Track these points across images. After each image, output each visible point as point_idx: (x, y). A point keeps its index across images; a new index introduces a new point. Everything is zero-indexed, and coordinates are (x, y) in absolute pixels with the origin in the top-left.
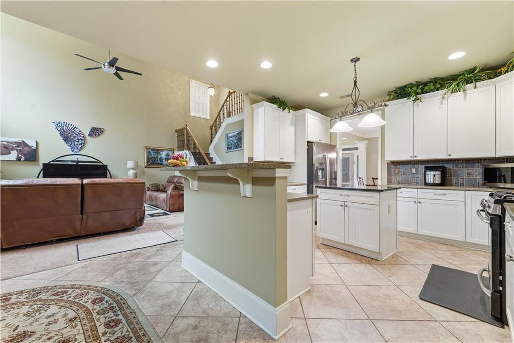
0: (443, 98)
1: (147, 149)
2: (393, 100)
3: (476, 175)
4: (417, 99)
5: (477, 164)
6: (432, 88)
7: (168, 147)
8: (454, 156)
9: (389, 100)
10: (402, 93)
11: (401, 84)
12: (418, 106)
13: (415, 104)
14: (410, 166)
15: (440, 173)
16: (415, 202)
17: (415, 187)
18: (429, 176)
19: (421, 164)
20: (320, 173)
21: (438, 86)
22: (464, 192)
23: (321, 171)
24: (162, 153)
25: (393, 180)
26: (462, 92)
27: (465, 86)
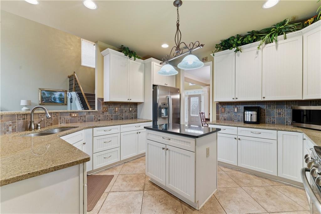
0: (258, 48)
1: (41, 90)
2: (219, 50)
3: (285, 115)
4: (238, 50)
5: (286, 106)
6: (250, 39)
7: (61, 89)
8: (267, 99)
9: (216, 51)
10: (226, 45)
11: (226, 37)
12: (239, 55)
13: (236, 54)
14: (233, 106)
15: (256, 112)
16: (236, 138)
17: (236, 125)
18: (248, 115)
19: (241, 105)
20: (163, 111)
21: (255, 38)
22: (276, 131)
23: (165, 110)
24: (55, 93)
25: (220, 117)
26: (274, 43)
27: (277, 37)
